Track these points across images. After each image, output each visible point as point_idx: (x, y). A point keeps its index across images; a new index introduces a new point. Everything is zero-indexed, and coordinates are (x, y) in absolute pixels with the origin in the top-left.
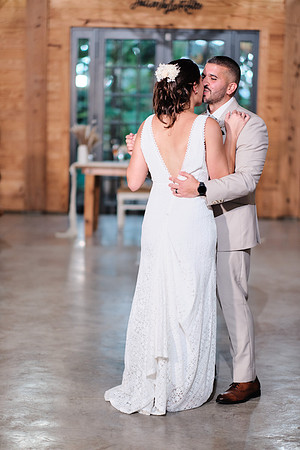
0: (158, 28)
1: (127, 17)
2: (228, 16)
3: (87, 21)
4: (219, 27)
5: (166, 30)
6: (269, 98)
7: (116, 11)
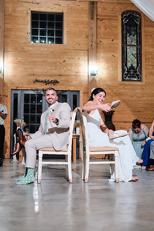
0: (43, 90)
1: (32, 86)
2: (68, 86)
3: (17, 88)
4: (65, 90)
7: (28, 84)
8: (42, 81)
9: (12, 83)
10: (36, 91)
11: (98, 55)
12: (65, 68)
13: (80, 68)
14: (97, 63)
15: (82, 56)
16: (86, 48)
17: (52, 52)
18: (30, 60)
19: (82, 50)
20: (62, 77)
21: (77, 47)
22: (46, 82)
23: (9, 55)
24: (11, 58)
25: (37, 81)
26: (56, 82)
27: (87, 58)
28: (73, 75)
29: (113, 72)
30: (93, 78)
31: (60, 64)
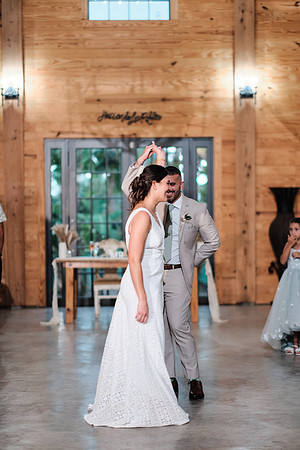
0: (123, 138)
1: (94, 128)
2: (185, 125)
3: (59, 134)
4: (177, 135)
5: (130, 140)
6: (224, 197)
7: (84, 123)
8: (119, 117)
9: (46, 123)
10: (106, 142)
11: (260, 43)
12: (175, 82)
13: (212, 79)
14: (255, 64)
15: (217, 48)
16: (228, 27)
17: (142, 42)
18: (89, 62)
19: (217, 33)
20: (168, 103)
21: (205, 27)
22: (130, 119)
23: (37, 52)
24: (42, 61)
25: (107, 116)
26: (152, 118)
27: (231, 51)
28: (196, 99)
29: (296, 87)
30: (248, 105)
31: (164, 71)
